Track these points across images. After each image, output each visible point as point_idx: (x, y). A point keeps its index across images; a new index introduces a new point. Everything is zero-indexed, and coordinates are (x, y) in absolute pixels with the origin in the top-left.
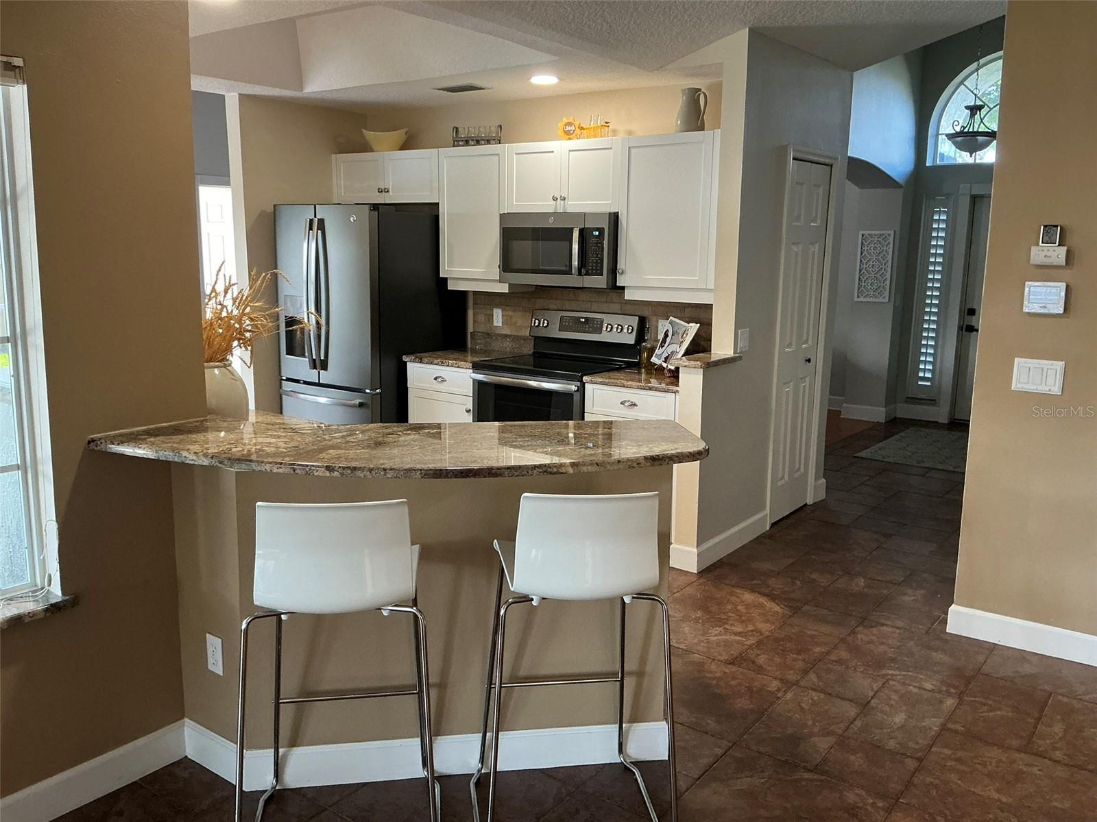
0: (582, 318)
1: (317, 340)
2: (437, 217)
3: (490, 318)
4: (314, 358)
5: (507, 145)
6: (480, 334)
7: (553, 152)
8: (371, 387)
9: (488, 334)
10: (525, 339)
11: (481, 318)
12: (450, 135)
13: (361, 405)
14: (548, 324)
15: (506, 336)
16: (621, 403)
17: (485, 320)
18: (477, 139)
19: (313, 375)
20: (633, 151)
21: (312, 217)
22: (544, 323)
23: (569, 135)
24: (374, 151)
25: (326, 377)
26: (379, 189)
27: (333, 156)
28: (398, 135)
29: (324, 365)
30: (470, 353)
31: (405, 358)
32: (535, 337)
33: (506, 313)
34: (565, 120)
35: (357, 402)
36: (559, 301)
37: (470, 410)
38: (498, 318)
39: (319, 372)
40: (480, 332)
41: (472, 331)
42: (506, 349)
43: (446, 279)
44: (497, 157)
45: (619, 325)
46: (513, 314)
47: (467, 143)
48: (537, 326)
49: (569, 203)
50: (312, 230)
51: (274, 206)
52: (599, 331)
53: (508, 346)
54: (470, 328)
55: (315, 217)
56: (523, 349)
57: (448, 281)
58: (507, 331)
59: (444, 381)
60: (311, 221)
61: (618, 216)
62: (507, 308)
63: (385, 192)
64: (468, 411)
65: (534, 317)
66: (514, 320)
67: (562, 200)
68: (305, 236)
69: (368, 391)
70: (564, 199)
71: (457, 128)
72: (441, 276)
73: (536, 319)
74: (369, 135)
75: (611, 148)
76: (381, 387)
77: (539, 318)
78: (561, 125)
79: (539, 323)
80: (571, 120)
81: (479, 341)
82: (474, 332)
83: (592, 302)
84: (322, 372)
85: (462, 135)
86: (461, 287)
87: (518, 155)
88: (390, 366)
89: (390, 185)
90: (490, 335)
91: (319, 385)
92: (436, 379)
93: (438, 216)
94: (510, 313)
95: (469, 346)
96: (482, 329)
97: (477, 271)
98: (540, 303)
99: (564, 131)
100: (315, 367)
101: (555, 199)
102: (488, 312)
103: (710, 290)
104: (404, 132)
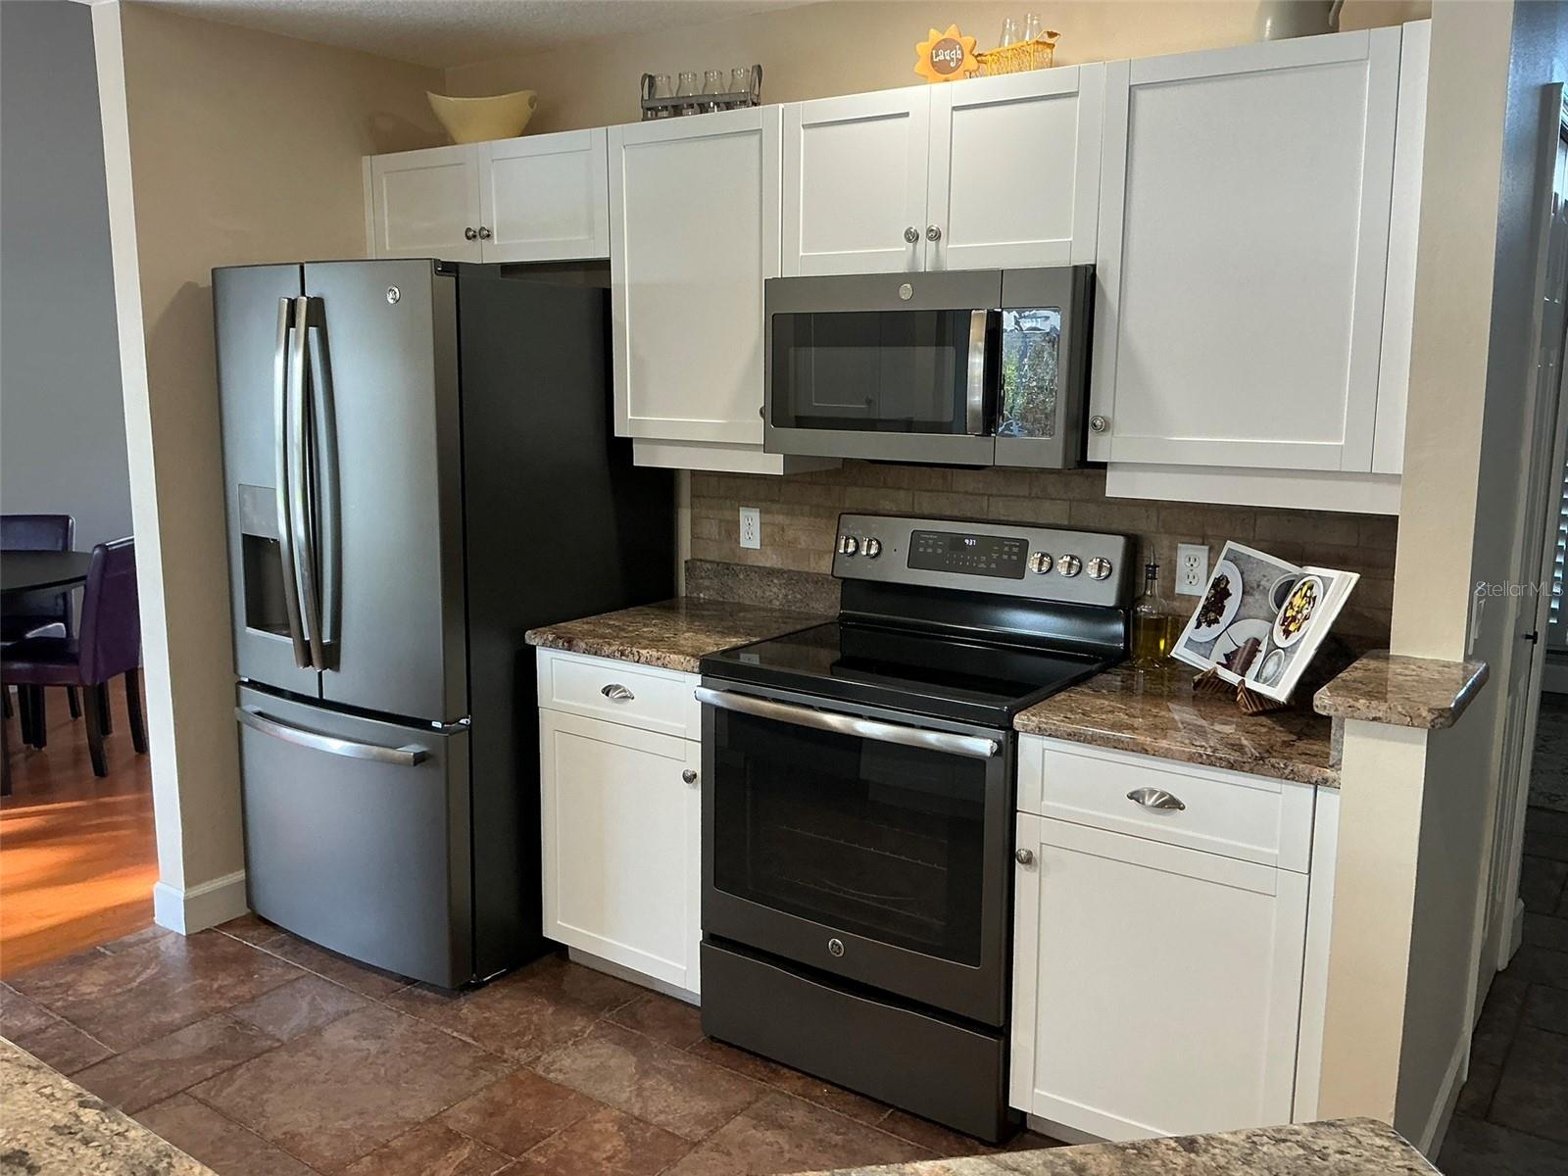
0: (970, 537)
1: (311, 599)
2: (606, 295)
3: (732, 529)
4: (307, 638)
5: (781, 106)
6: (708, 566)
7: (907, 115)
8: (445, 713)
9: (727, 566)
10: (818, 580)
11: (710, 529)
12: (636, 93)
13: (419, 759)
14: (880, 549)
15: (771, 573)
16: (1131, 797)
17: (720, 534)
18: (701, 101)
19: (305, 680)
20: (1142, 96)
21: (295, 293)
22: (869, 547)
23: (943, 70)
24: (456, 144)
25: (335, 686)
26: (469, 230)
27: (366, 159)
28: (515, 104)
29: (330, 657)
30: (683, 611)
31: (530, 638)
32: (844, 579)
33: (768, 518)
34: (935, 35)
35: (410, 750)
36: (902, 493)
37: (695, 776)
38: (751, 531)
39: (320, 674)
40: (706, 561)
41: (689, 558)
42: (771, 601)
43: (628, 442)
44: (757, 137)
45: (1072, 558)
46: (788, 522)
47: (677, 110)
48: (853, 554)
49: (950, 246)
50: (294, 326)
51: (213, 270)
52: (1018, 571)
53: (775, 594)
54: (685, 552)
55: (303, 294)
56: (813, 604)
57: (634, 446)
58: (772, 561)
59: (628, 697)
60: (293, 304)
61: (1094, 275)
62: (775, 507)
63: (483, 238)
64: (689, 779)
65: (843, 530)
66: (790, 534)
67: (931, 239)
68: (278, 340)
69: (437, 724)
70: (935, 236)
71: (650, 77)
72: (616, 435)
73: (847, 539)
74: (446, 105)
75: (1073, 95)
76: (469, 712)
77: (855, 534)
78: (923, 48)
79: (857, 547)
80: (951, 32)
81: (707, 583)
82: (693, 559)
83: (991, 495)
84: (327, 673)
85: (665, 91)
86: (665, 460)
87: (810, 131)
88: (495, 656)
89: (493, 221)
90: (731, 568)
91: (320, 702)
92: (607, 691)
93: (610, 290)
94: (780, 519)
95: (683, 591)
96: (713, 555)
97: (706, 423)
98: (855, 496)
99: (934, 64)
100: (308, 662)
101: (912, 237)
102: (728, 515)
103: (1393, 479)
104: (528, 98)
